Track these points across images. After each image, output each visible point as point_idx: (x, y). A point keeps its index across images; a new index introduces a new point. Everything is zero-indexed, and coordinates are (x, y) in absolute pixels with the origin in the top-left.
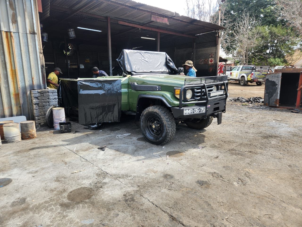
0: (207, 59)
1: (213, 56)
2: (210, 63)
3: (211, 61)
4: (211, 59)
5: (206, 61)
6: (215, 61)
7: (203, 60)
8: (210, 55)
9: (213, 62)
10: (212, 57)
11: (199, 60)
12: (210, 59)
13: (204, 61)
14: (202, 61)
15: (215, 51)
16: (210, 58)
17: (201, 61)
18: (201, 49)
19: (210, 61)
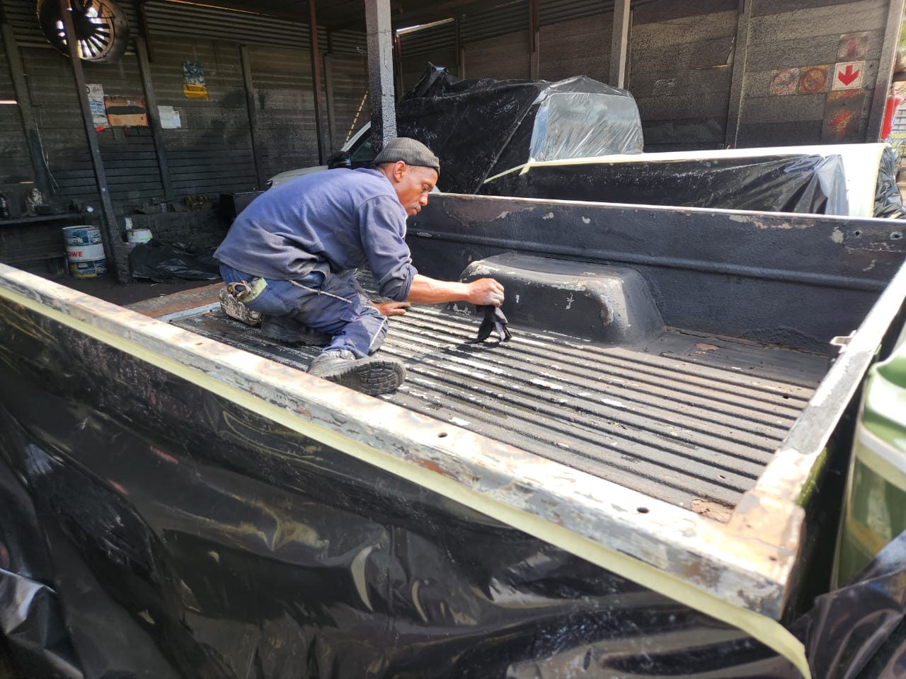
0: (823, 67)
1: (862, 50)
2: (838, 85)
3: (847, 78)
4: (849, 69)
5: (816, 75)
6: (875, 75)
7: (795, 71)
8: (841, 42)
9: (856, 84)
10: (852, 55)
11: (775, 72)
12: (841, 68)
13: (803, 76)
14: (792, 77)
15: (876, 24)
16: (842, 60)
17: (784, 76)
18: (786, 16)
19: (841, 77)
